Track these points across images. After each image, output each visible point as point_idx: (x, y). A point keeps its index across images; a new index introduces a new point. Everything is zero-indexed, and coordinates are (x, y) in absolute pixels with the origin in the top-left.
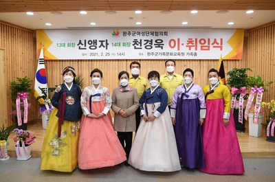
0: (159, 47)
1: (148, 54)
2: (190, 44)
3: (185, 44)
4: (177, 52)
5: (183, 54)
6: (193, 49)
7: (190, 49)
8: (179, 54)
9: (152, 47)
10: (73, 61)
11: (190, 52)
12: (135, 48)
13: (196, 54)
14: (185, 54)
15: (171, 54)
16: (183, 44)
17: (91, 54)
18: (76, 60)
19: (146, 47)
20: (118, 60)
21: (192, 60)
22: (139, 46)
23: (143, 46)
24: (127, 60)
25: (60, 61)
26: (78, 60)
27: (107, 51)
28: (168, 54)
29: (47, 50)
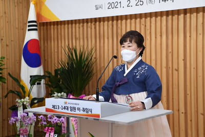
10: (87, 21)
17: (110, 5)
18: (91, 21)
20: (167, 13)
24: (185, 11)
25: (68, 22)
26: (96, 20)
29: (44, 3)
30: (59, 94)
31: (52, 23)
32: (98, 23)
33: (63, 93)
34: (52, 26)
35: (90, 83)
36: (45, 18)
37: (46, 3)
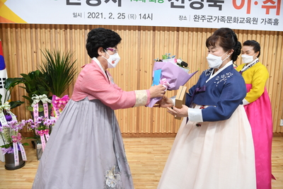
0: (215, 5)
1: (196, 18)
2: (269, 4)
3: (261, 3)
4: (246, 16)
5: (255, 20)
6: (273, 11)
7: (268, 13)
8: (248, 21)
9: (202, 6)
10: (56, 27)
11: (267, 17)
12: (173, 6)
13: (276, 22)
14: (260, 21)
15: (236, 20)
16: (256, 3)
17: (91, 15)
18: (61, 27)
19: (191, 6)
20: (139, 28)
21: (270, 33)
22: (179, 3)
23: (187, 4)
24: (154, 29)
25: (31, 26)
26: (66, 27)
27: (121, 10)
28: (229, 19)
29: (3, 4)
30: (41, 96)
31: (14, 26)
32: (68, 30)
33: (44, 95)
34: (9, 29)
35: (70, 86)
36: (5, 19)
37: (6, 4)
